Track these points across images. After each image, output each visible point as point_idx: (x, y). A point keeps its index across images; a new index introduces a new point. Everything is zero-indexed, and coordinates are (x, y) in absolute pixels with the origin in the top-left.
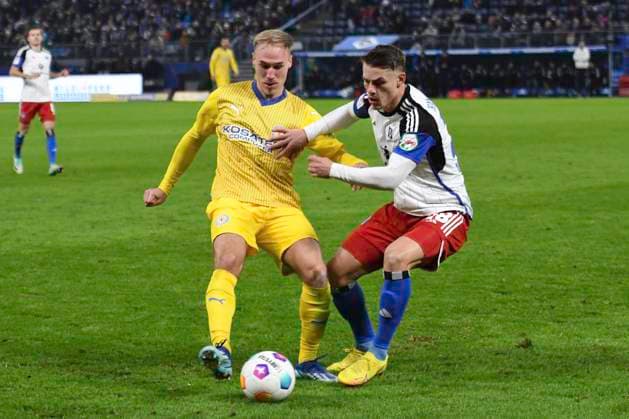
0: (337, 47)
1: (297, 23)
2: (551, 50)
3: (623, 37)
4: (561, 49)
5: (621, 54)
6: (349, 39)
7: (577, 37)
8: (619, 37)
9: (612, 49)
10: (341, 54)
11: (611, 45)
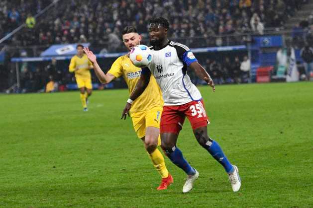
0: (44, 53)
1: (12, 36)
2: (205, 50)
3: (257, 38)
4: (212, 49)
5: (257, 51)
6: (53, 47)
7: (224, 39)
8: (255, 38)
9: (250, 47)
10: (47, 59)
11: (249, 45)
